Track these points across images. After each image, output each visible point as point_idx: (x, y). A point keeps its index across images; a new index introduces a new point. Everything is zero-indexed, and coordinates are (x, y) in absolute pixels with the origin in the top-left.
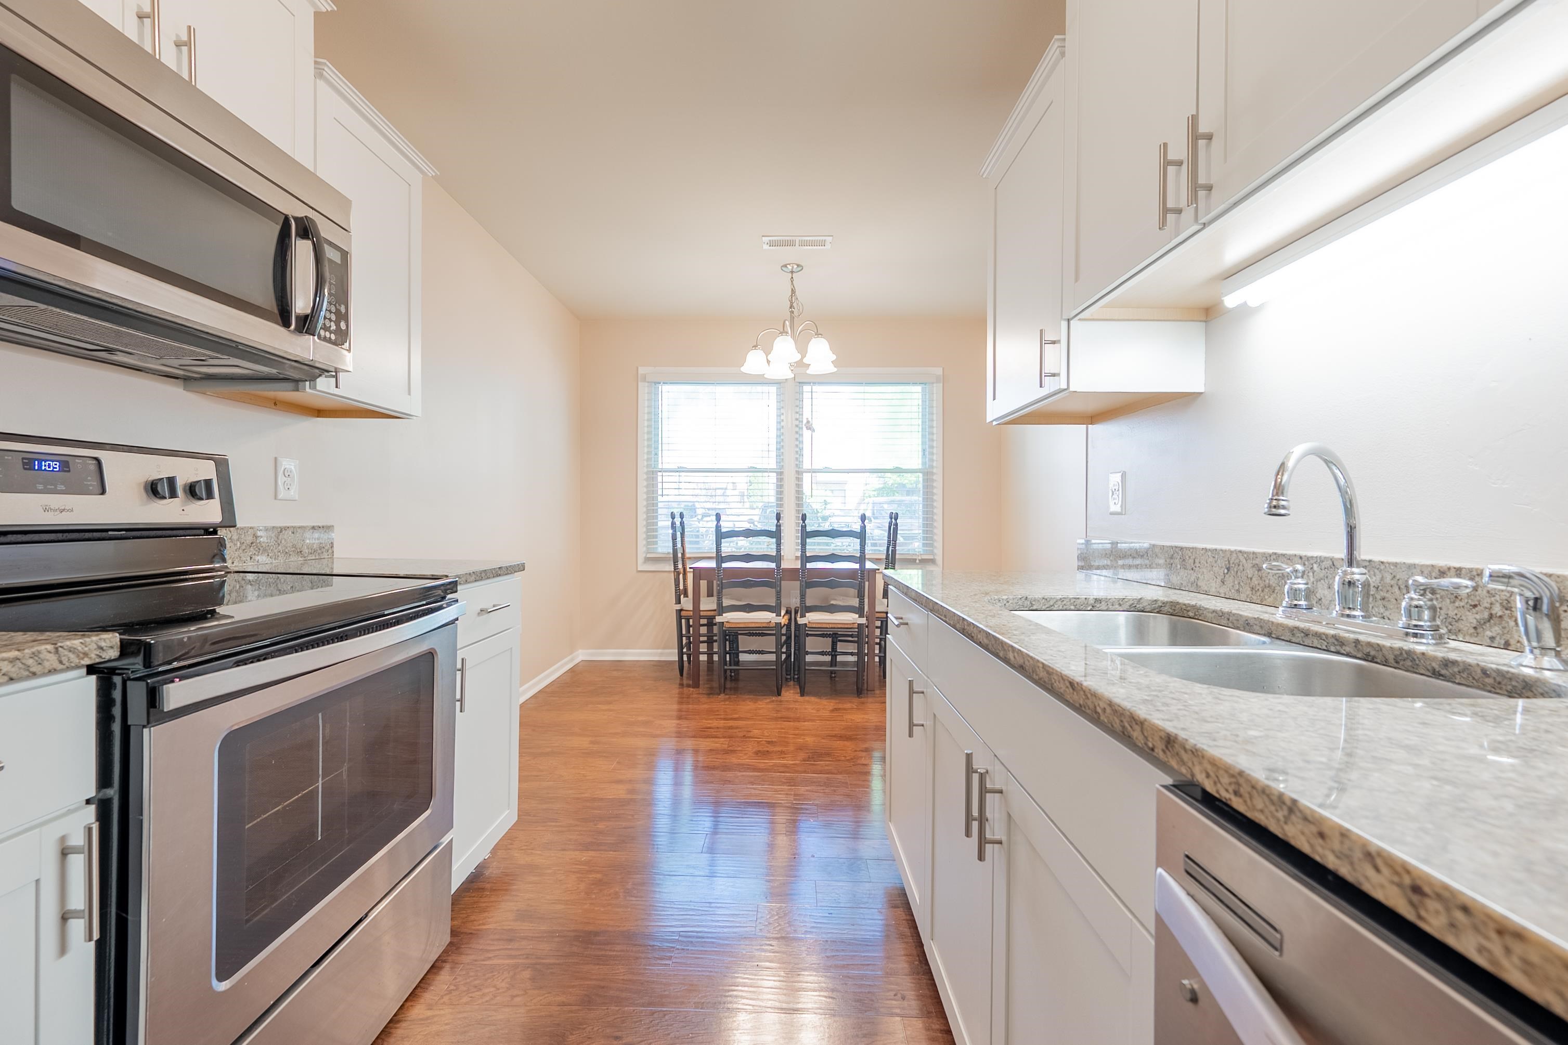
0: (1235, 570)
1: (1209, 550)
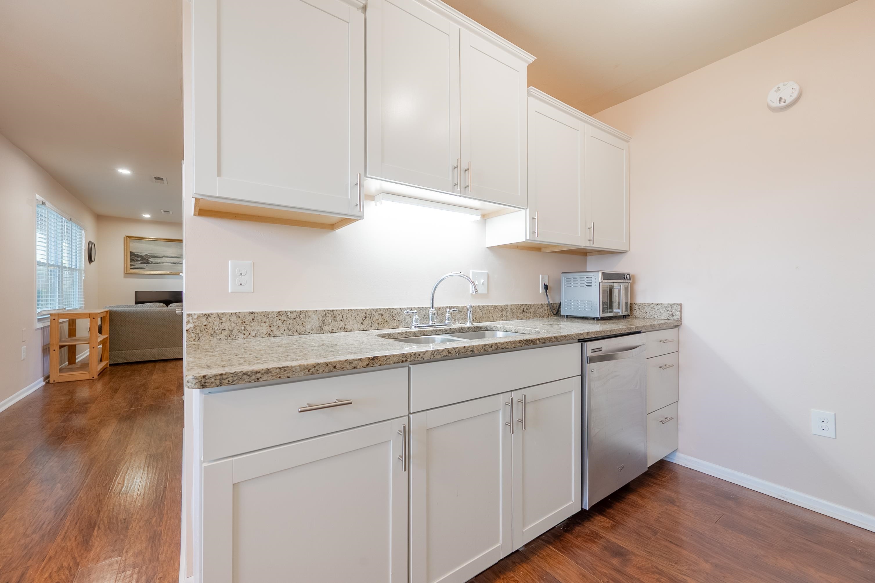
0: (370, 317)
1: (354, 310)
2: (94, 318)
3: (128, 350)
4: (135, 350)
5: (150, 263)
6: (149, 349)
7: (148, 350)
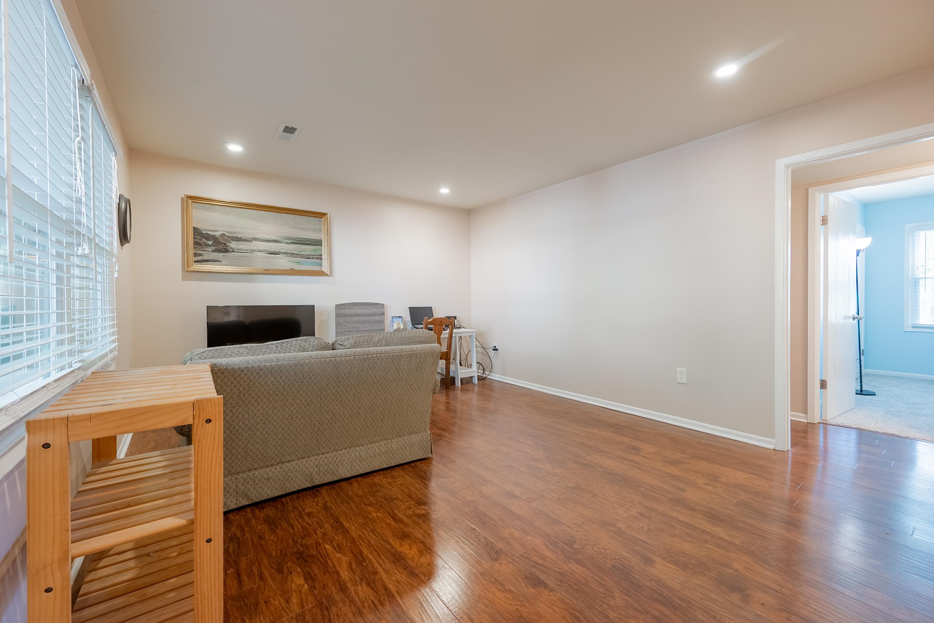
2: (209, 421)
3: (250, 471)
4: (267, 466)
5: (230, 252)
6: (299, 459)
7: (297, 464)
